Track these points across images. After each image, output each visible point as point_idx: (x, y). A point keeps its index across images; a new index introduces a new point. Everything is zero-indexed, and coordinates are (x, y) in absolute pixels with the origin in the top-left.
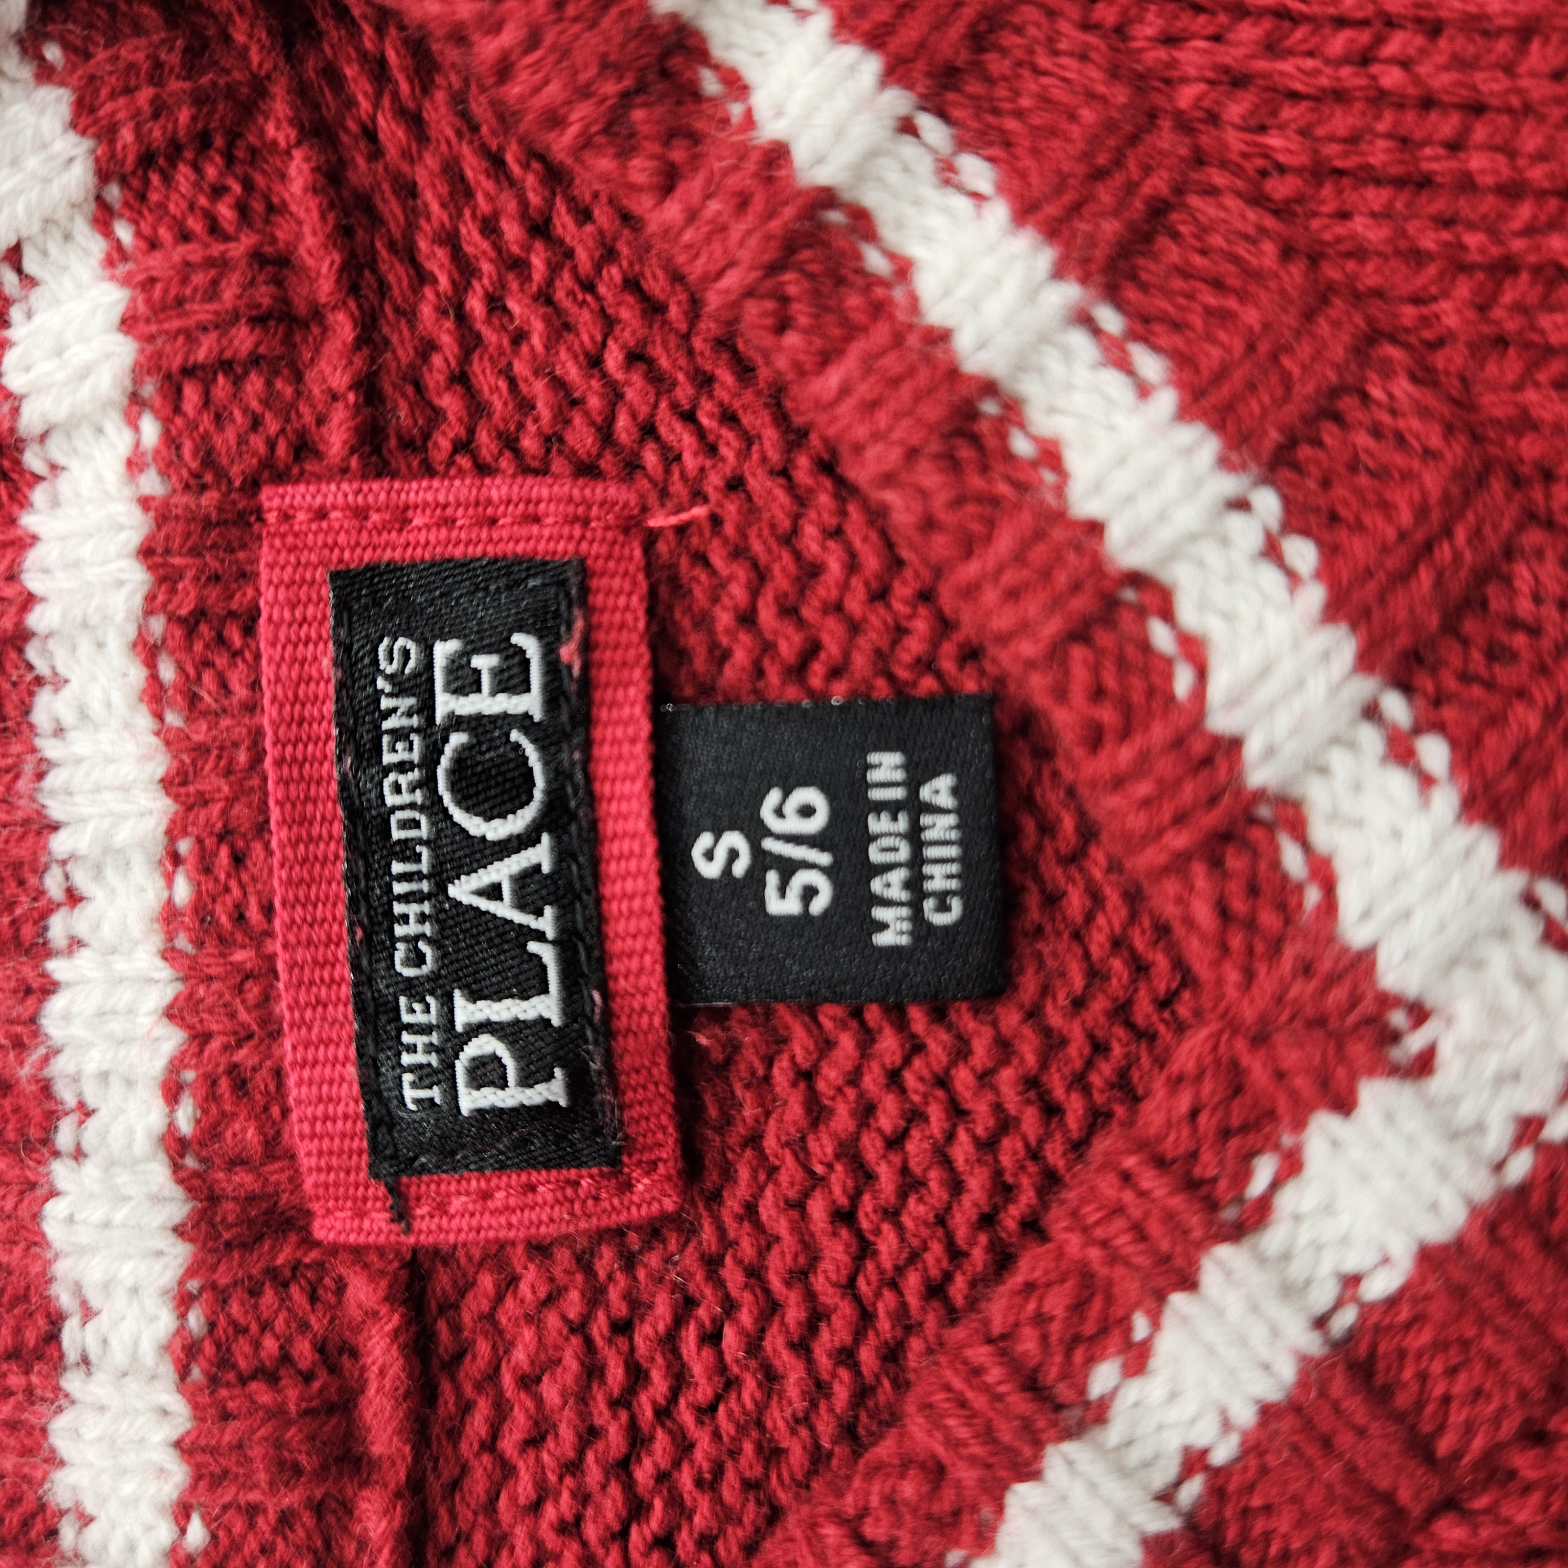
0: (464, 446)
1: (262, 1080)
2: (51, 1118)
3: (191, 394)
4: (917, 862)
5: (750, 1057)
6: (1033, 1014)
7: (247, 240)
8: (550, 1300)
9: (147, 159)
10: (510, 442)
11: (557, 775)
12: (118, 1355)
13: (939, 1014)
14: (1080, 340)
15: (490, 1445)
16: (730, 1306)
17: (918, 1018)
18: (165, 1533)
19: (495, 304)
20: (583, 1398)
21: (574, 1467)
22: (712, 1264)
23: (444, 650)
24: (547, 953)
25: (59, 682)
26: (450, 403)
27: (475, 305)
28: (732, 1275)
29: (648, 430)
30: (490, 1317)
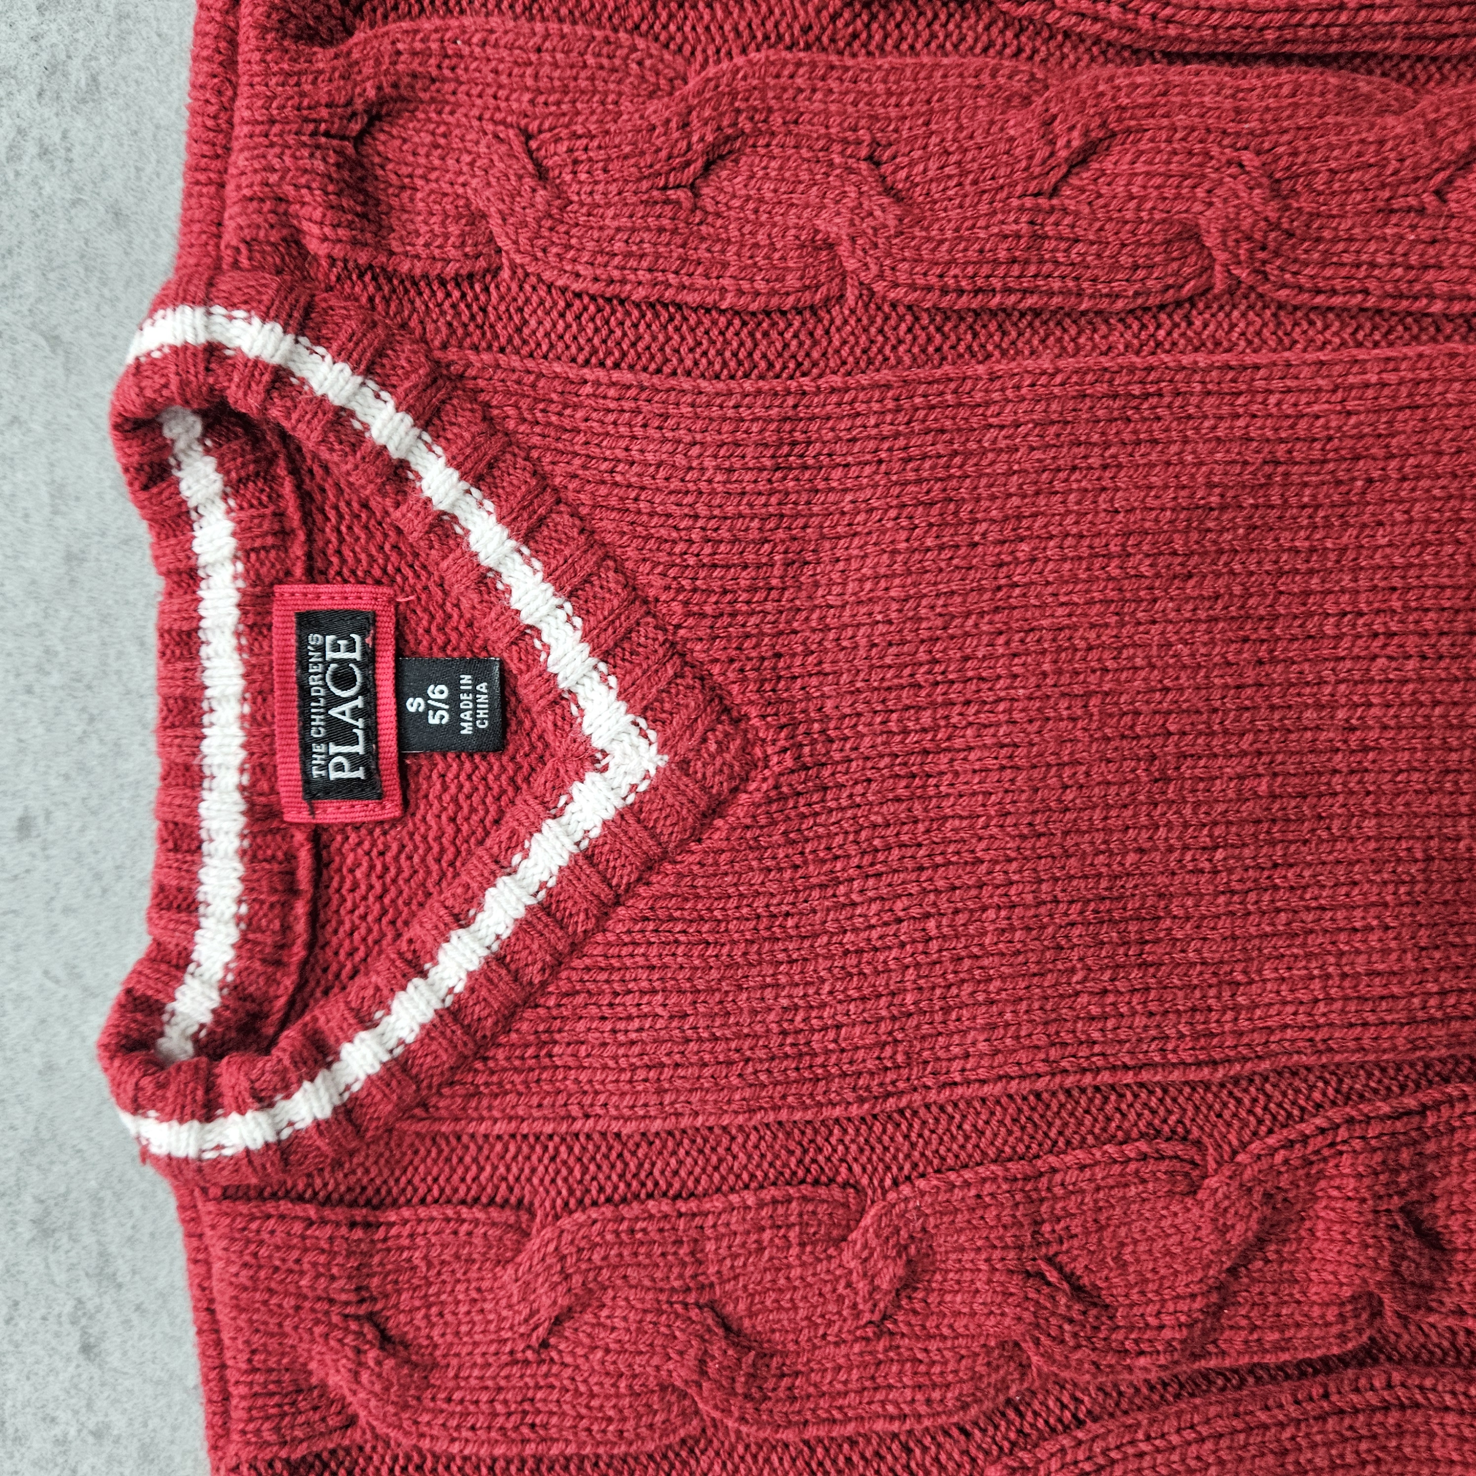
0: (339, 573)
1: (269, 769)
2: (202, 778)
3: (253, 556)
4: (475, 709)
5: (425, 770)
6: (513, 759)
7: (272, 508)
8: (360, 844)
9: (240, 480)
10: (353, 572)
11: (365, 677)
12: (221, 853)
13: (484, 758)
14: (517, 556)
15: (338, 891)
16: (416, 848)
17: (477, 759)
18: (233, 909)
19: (350, 528)
20: (368, 875)
21: (365, 898)
22: (411, 835)
23: (330, 638)
24: (360, 733)
25: (208, 643)
26: (335, 560)
27: (343, 529)
28: (417, 838)
29: (398, 570)
30: (339, 850)
